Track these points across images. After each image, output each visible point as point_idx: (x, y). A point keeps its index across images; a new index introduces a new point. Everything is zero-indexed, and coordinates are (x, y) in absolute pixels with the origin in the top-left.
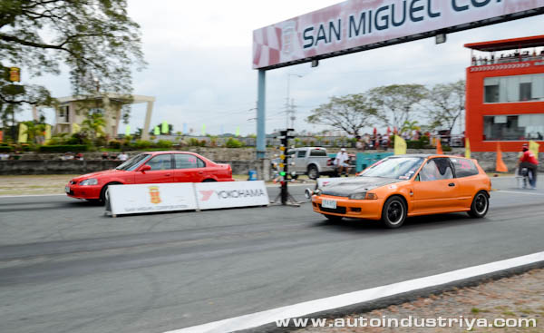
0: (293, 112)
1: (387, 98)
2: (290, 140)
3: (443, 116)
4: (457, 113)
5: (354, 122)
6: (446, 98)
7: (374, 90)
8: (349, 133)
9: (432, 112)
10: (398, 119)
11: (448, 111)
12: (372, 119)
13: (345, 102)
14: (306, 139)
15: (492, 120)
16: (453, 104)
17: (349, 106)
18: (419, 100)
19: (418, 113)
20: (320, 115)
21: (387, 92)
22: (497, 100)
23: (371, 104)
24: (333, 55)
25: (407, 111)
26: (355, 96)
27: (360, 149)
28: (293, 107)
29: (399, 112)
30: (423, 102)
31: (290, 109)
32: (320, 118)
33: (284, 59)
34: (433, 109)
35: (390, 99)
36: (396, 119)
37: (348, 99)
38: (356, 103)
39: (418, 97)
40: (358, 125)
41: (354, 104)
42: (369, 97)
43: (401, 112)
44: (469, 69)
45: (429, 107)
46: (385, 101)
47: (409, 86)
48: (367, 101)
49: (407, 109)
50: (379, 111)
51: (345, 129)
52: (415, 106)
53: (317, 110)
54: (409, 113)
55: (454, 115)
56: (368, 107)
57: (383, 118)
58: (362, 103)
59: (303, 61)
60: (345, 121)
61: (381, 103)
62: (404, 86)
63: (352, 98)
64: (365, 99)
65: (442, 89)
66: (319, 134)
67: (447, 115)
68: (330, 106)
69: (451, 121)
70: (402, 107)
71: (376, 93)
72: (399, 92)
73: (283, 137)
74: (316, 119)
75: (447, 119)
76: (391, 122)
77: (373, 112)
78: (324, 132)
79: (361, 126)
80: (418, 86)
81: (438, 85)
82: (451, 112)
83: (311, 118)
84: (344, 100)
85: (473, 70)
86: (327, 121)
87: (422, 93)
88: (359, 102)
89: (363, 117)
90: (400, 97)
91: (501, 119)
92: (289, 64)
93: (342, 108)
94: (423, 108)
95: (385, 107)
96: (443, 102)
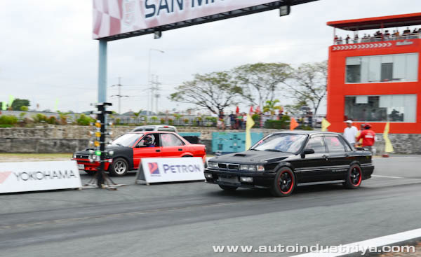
0: (157, 89)
1: (253, 77)
2: (107, 116)
3: (308, 97)
4: (322, 94)
5: (219, 101)
6: (311, 78)
7: (239, 68)
8: (213, 111)
9: (297, 92)
10: (264, 99)
11: (313, 91)
12: (237, 98)
13: (209, 80)
14: (164, 117)
15: (354, 100)
16: (319, 84)
17: (213, 84)
18: (284, 79)
19: (283, 92)
20: (183, 93)
21: (252, 71)
22: (359, 80)
23: (236, 83)
24: (176, 26)
25: (273, 90)
26: (220, 74)
27: (220, 128)
28: (158, 84)
29: (264, 92)
30: (288, 81)
31: (155, 86)
32: (184, 96)
33: (125, 29)
34: (300, 89)
35: (255, 77)
36: (261, 98)
37: (212, 77)
38: (220, 81)
39: (284, 77)
40: (223, 104)
41: (219, 82)
42: (235, 75)
43: (267, 92)
44: (332, 48)
45: (294, 87)
46: (250, 80)
47: (274, 65)
48: (233, 79)
49: (273, 88)
50: (244, 90)
51: (210, 108)
52: (280, 85)
53: (180, 87)
54: (275, 92)
55: (320, 96)
56: (233, 85)
57: (249, 97)
58: (226, 81)
59: (146, 32)
60: (210, 99)
61: (247, 81)
62: (269, 65)
63: (216, 76)
64: (230, 78)
65: (308, 69)
66: (183, 112)
67: (312, 95)
68: (194, 84)
69: (316, 101)
70: (268, 86)
71: (241, 71)
72: (264, 70)
73: (100, 112)
74: (180, 97)
75: (312, 99)
76: (257, 101)
77: (238, 90)
78: (189, 110)
79: (226, 105)
80: (284, 65)
81: (303, 64)
82: (317, 92)
83: (174, 96)
84: (208, 77)
85: (335, 48)
86: (192, 99)
87: (288, 72)
88: (224, 80)
89: (229, 96)
90: (265, 76)
91: (362, 100)
92: (131, 35)
93: (206, 86)
94: (287, 88)
95: (250, 85)
96: (308, 81)
